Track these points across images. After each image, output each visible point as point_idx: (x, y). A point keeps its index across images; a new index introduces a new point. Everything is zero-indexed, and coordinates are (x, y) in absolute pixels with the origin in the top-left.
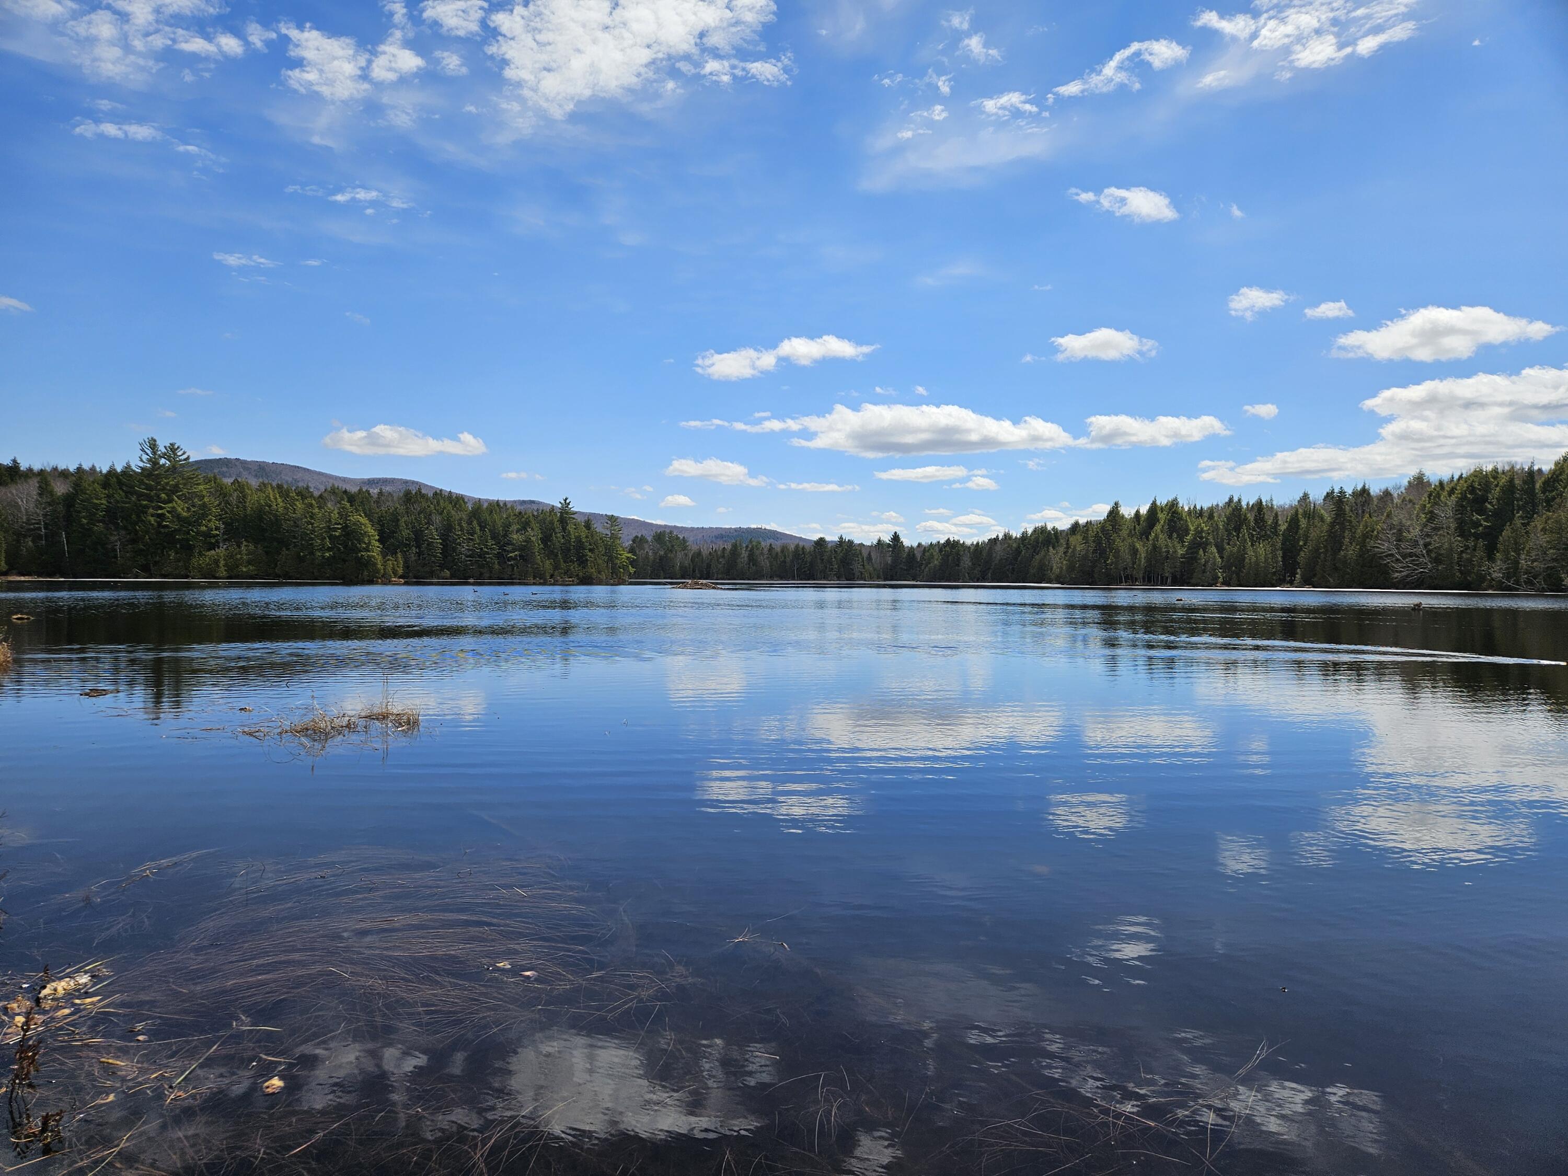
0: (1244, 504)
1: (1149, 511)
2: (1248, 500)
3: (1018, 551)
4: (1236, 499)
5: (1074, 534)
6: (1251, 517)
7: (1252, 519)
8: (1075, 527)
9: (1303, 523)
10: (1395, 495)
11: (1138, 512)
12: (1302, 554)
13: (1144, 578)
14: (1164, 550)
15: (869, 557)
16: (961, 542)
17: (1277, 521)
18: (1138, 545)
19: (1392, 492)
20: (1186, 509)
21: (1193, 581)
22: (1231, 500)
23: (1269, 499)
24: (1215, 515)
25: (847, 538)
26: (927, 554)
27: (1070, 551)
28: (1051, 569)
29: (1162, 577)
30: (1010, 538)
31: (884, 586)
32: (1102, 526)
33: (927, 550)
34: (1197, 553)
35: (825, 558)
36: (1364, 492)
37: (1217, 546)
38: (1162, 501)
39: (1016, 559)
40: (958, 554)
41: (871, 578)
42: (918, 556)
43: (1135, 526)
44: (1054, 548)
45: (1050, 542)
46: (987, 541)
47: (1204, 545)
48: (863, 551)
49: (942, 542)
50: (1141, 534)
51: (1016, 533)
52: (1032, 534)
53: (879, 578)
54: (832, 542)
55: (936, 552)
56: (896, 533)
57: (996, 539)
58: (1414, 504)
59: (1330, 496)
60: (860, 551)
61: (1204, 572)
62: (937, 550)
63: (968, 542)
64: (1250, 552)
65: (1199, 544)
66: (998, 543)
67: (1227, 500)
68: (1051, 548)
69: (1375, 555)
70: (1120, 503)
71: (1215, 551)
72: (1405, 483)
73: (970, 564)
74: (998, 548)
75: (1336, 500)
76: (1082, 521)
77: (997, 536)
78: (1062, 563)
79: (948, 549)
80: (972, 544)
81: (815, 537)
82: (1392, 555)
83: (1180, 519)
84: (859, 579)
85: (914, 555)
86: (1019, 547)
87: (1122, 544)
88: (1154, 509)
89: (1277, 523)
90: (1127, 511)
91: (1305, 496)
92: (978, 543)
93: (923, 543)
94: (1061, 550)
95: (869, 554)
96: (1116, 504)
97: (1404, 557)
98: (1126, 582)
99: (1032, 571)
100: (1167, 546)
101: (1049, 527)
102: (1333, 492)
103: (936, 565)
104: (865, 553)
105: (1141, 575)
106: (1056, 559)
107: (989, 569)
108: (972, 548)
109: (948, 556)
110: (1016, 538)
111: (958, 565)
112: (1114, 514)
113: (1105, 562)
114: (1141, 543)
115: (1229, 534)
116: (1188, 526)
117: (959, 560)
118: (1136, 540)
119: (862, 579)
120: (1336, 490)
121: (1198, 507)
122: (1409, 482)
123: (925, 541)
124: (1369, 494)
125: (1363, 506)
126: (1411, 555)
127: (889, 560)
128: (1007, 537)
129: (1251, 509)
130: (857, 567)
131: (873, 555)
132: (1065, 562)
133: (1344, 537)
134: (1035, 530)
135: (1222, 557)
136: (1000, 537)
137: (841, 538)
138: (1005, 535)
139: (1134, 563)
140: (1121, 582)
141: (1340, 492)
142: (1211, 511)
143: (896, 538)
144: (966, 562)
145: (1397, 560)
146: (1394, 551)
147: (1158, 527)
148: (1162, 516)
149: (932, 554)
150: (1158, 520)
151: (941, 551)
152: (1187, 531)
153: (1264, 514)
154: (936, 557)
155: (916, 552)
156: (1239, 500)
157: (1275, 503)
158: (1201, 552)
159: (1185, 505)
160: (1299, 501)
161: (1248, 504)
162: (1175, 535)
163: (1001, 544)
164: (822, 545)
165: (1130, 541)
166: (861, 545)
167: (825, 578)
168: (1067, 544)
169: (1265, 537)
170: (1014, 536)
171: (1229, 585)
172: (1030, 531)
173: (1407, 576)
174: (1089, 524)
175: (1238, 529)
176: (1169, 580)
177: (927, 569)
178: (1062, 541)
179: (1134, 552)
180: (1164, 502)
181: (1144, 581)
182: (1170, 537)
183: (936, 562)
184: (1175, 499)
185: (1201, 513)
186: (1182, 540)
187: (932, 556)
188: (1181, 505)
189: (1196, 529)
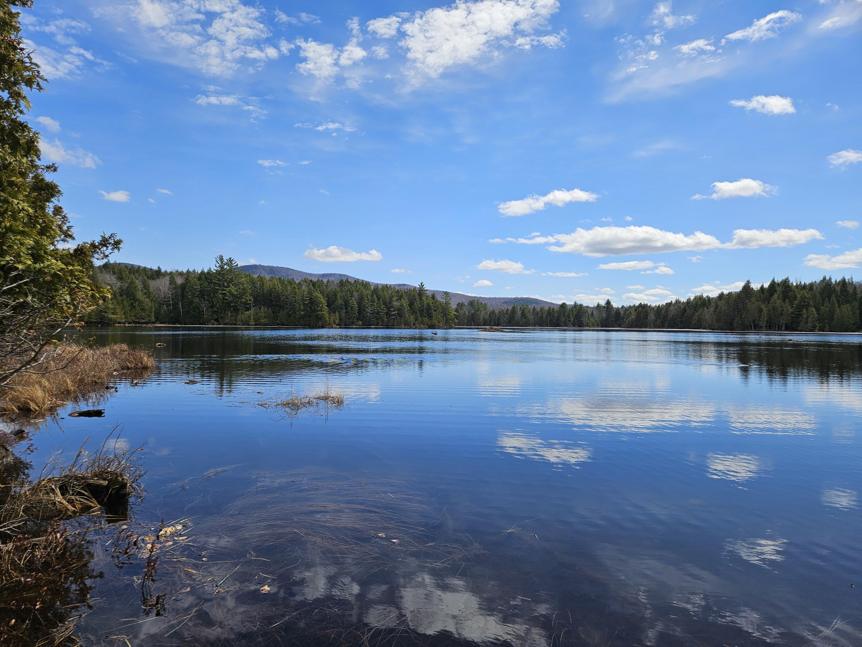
0: (833, 281)
1: (770, 286)
2: (836, 278)
3: (685, 310)
4: (828, 278)
5: (721, 300)
6: (838, 289)
8: (721, 295)
11: (762, 286)
13: (766, 327)
14: (780, 309)
15: (592, 314)
16: (649, 305)
17: (856, 291)
18: (763, 307)
20: (795, 284)
21: (799, 329)
22: (824, 278)
23: (850, 277)
24: (814, 288)
25: (579, 303)
26: (627, 312)
27: (718, 310)
28: (706, 321)
29: (778, 326)
30: (680, 302)
31: (601, 330)
32: (739, 295)
33: (627, 310)
34: (802, 311)
35: (566, 314)
37: (815, 307)
38: (779, 279)
39: (683, 315)
40: (646, 312)
41: (593, 326)
42: (622, 313)
43: (760, 296)
44: (707, 308)
45: (705, 305)
46: (665, 304)
47: (807, 306)
48: (589, 310)
49: (637, 305)
50: (765, 300)
51: (683, 300)
52: (693, 300)
53: (598, 326)
54: (570, 305)
55: (633, 311)
56: (608, 300)
57: (671, 303)
60: (587, 310)
61: (807, 323)
62: (634, 309)
63: (653, 305)
64: (838, 311)
65: (803, 306)
66: (672, 305)
67: (822, 279)
68: (705, 308)
70: (751, 281)
71: (814, 310)
73: (654, 318)
74: (672, 308)
76: (726, 292)
77: (671, 302)
78: (712, 317)
79: (640, 309)
80: (656, 306)
81: (560, 303)
83: (790, 291)
84: (585, 326)
85: (619, 312)
86: (685, 308)
87: (752, 306)
88: (773, 284)
89: (855, 293)
90: (755, 286)
92: (659, 306)
93: (625, 306)
94: (712, 309)
95: (592, 312)
96: (748, 282)
98: (754, 329)
99: (694, 322)
100: (782, 307)
101: (705, 295)
103: (632, 319)
104: (590, 312)
105: (765, 325)
106: (708, 314)
107: (666, 320)
108: (656, 308)
109: (640, 313)
110: (683, 302)
111: (647, 319)
112: (747, 288)
113: (741, 317)
114: (765, 305)
115: (823, 300)
116: (795, 295)
117: (647, 315)
118: (761, 303)
119: (588, 326)
121: (803, 283)
123: (626, 304)
127: (604, 315)
128: (678, 302)
129: (837, 284)
130: (585, 319)
131: (594, 313)
132: (714, 317)
134: (695, 298)
135: (818, 314)
136: (674, 302)
137: (576, 303)
138: (676, 301)
139: (760, 317)
140: (751, 329)
142: (811, 285)
143: (608, 303)
144: (652, 316)
147: (776, 296)
148: (779, 289)
150: (776, 292)
151: (636, 310)
152: (795, 298)
153: (847, 287)
154: (633, 314)
155: (620, 311)
156: (830, 279)
157: (854, 280)
158: (805, 311)
159: (793, 281)
161: (836, 281)
162: (787, 300)
163: (674, 306)
164: (564, 307)
165: (757, 304)
166: (588, 307)
167: (566, 326)
168: (716, 306)
169: (848, 302)
170: (682, 301)
171: (823, 331)
172: (692, 298)
174: (730, 294)
175: (829, 297)
176: (783, 328)
177: (627, 321)
178: (712, 304)
179: (761, 310)
180: (780, 280)
181: (766, 328)
182: (784, 301)
183: (633, 317)
184: (788, 278)
185: (804, 287)
186: (791, 303)
187: (630, 313)
188: (791, 282)
189: (801, 297)
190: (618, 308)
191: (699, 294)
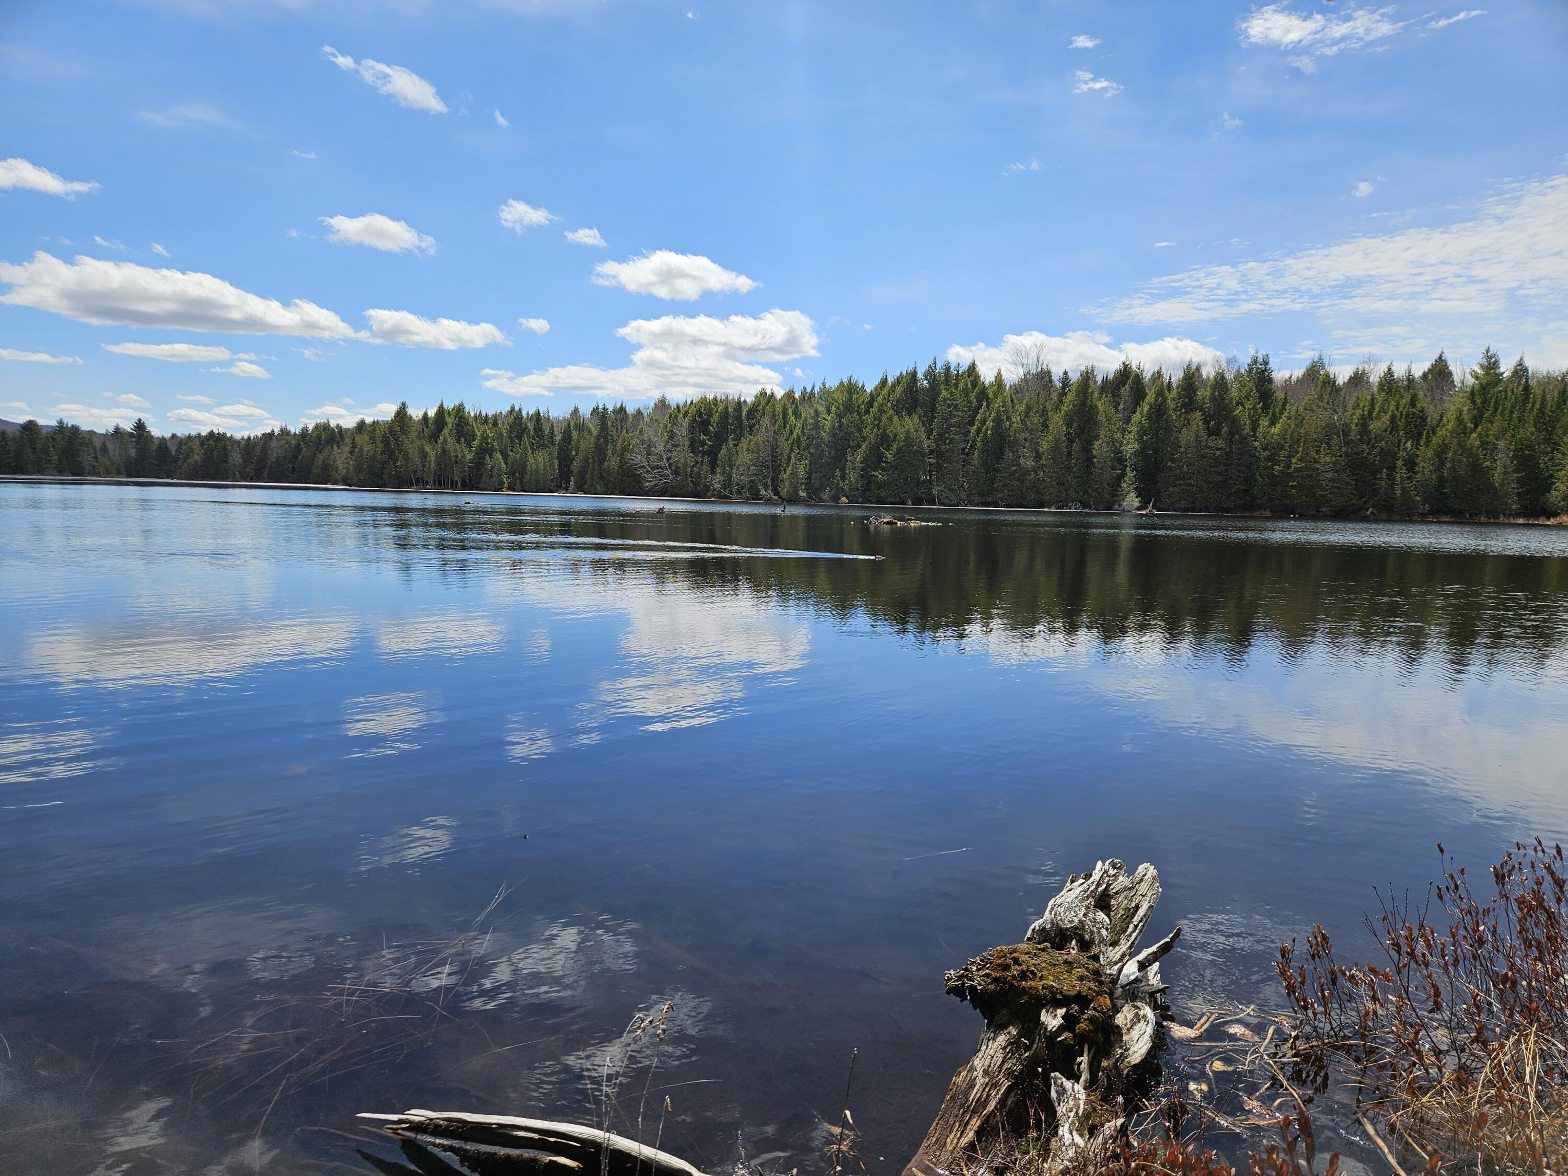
0: (524, 414)
1: (436, 414)
2: (528, 410)
3: (298, 449)
4: (517, 409)
5: (360, 433)
6: (531, 426)
7: (532, 428)
8: (361, 425)
9: (575, 434)
10: (645, 415)
11: (426, 414)
12: (575, 463)
13: (434, 482)
14: (453, 454)
15: (104, 449)
16: (229, 435)
17: (553, 431)
18: (428, 448)
19: (643, 411)
20: (472, 414)
21: (481, 486)
22: (513, 409)
23: (545, 410)
24: (499, 422)
25: (69, 422)
26: (184, 447)
27: (357, 450)
28: (337, 470)
29: (452, 482)
30: (288, 433)
31: (127, 484)
32: (390, 426)
33: (184, 444)
34: (484, 458)
35: (39, 446)
36: (622, 410)
37: (502, 453)
38: (449, 405)
39: (296, 458)
40: (224, 449)
41: (108, 474)
42: (173, 449)
43: (423, 429)
44: (339, 447)
45: (334, 441)
46: (260, 436)
47: (490, 451)
48: (94, 439)
49: (204, 434)
50: (431, 437)
51: (295, 429)
52: (313, 431)
53: (119, 473)
54: (48, 427)
55: (196, 446)
56: (140, 420)
57: (272, 434)
58: (659, 423)
59: (595, 411)
60: (90, 440)
61: (491, 477)
62: (198, 443)
63: (238, 436)
64: (531, 460)
65: (485, 450)
66: (274, 439)
67: (509, 409)
68: (335, 447)
69: (631, 466)
70: (407, 403)
71: (500, 457)
72: (652, 405)
73: (241, 461)
74: (274, 444)
75: (600, 414)
76: (369, 420)
77: (273, 431)
78: (348, 463)
79: (211, 442)
80: (243, 439)
81: (22, 419)
82: (644, 467)
83: (467, 424)
84: (89, 474)
85: (167, 448)
86: (299, 444)
87: (411, 446)
88: (441, 411)
89: (553, 433)
90: (416, 413)
91: (576, 411)
92: (249, 438)
93: (179, 434)
94: (347, 449)
95: (104, 444)
96: (403, 404)
97: (653, 469)
98: (417, 485)
99: (315, 471)
100: (455, 450)
101: (333, 424)
102: (598, 408)
103: (196, 462)
104: (98, 444)
105: (432, 479)
106: (341, 458)
107: (264, 467)
108: (243, 443)
109: (212, 451)
110: (295, 434)
111: (226, 462)
112: (401, 414)
113: (394, 464)
114: (431, 447)
115: (512, 441)
116: (474, 431)
117: (226, 456)
118: (425, 442)
119: (95, 474)
120: (601, 407)
121: (483, 414)
122: (655, 404)
123: (182, 432)
124: (625, 412)
125: (621, 422)
126: (657, 467)
127: (133, 452)
128: (284, 432)
129: (530, 418)
130: (87, 459)
131: (110, 446)
132: (351, 462)
133: (607, 450)
134: (317, 427)
135: (506, 464)
136: (277, 432)
137: (61, 422)
138: (282, 430)
139: (424, 466)
140: (412, 485)
141: (604, 409)
142: (496, 418)
143: (140, 426)
144: (236, 458)
145: (648, 471)
146: (645, 464)
147: (446, 431)
148: (449, 420)
149: (191, 449)
150: (446, 424)
151: (202, 444)
152: (474, 436)
153: (542, 424)
154: (196, 451)
155: (169, 444)
156: (520, 409)
157: (550, 414)
158: (488, 457)
159: (471, 410)
160: (571, 415)
161: (528, 414)
162: (463, 440)
163: (277, 439)
164: (31, 430)
165: (419, 443)
166: (91, 433)
167: (39, 472)
168: (353, 443)
169: (543, 446)
170: (293, 431)
171: (514, 490)
172: (311, 427)
173: (655, 485)
174: (375, 424)
175: (520, 437)
176: (459, 485)
177: (185, 465)
178: (347, 440)
179: (424, 455)
180: (451, 407)
181: (435, 484)
182: (458, 441)
183: (197, 458)
184: (462, 404)
185: (486, 420)
186: (469, 445)
187: (191, 450)
188: (467, 410)
189: (482, 435)
190: (163, 439)
191: (322, 421)
